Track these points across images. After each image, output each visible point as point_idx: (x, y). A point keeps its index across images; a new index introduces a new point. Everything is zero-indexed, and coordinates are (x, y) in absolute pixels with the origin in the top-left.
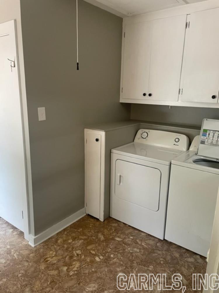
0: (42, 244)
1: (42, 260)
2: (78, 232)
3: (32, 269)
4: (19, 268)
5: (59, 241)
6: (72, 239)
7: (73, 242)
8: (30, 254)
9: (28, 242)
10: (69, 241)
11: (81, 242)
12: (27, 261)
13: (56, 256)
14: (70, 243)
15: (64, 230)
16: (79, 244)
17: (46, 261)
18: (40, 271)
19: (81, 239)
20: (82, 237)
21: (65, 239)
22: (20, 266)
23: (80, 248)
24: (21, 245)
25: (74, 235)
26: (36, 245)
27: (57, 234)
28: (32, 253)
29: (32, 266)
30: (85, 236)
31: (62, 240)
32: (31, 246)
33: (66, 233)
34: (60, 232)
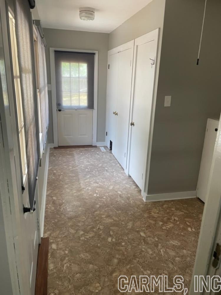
0: (151, 203)
1: (147, 212)
2: (183, 206)
3: (139, 214)
4: (131, 209)
5: (164, 206)
6: (175, 209)
7: (175, 211)
8: (140, 205)
9: (143, 197)
10: (172, 209)
11: (181, 213)
12: (137, 208)
13: (158, 213)
14: (172, 210)
15: (172, 201)
16: (179, 214)
17: (150, 213)
18: (143, 217)
19: (182, 211)
20: (184, 211)
21: (170, 206)
22: (132, 209)
23: (179, 217)
24: (137, 197)
25: (178, 206)
26: (147, 201)
27: (166, 201)
28: (143, 205)
29: (139, 212)
30: (187, 211)
31: (167, 206)
32: (143, 201)
33: (172, 203)
34: (168, 201)
